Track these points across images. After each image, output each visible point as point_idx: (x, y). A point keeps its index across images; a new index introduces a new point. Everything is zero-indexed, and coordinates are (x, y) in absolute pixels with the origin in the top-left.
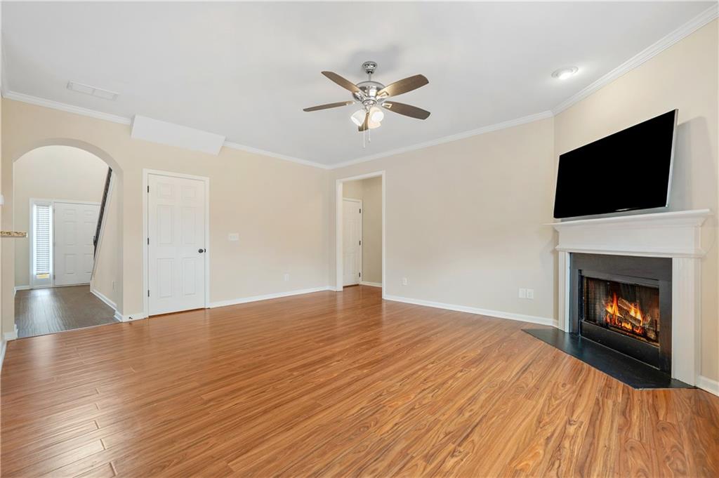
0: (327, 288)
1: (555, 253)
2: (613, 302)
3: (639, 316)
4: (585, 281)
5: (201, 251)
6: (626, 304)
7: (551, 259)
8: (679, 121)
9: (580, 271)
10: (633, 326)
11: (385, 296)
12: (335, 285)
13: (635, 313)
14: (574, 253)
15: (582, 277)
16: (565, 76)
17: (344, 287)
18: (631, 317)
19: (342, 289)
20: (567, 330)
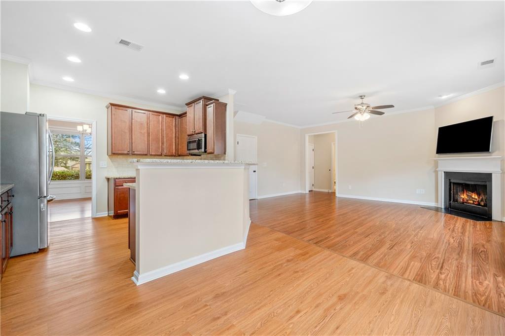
0: (300, 192)
1: (436, 172)
2: (463, 193)
3: (476, 197)
4: (452, 184)
5: (254, 171)
6: (470, 193)
7: (434, 174)
8: (494, 120)
9: (450, 180)
10: (474, 201)
11: (337, 195)
12: (305, 190)
13: (475, 196)
14: (447, 172)
15: (450, 183)
16: (444, 97)
17: (309, 191)
18: (473, 198)
19: (308, 192)
20: (443, 207)
